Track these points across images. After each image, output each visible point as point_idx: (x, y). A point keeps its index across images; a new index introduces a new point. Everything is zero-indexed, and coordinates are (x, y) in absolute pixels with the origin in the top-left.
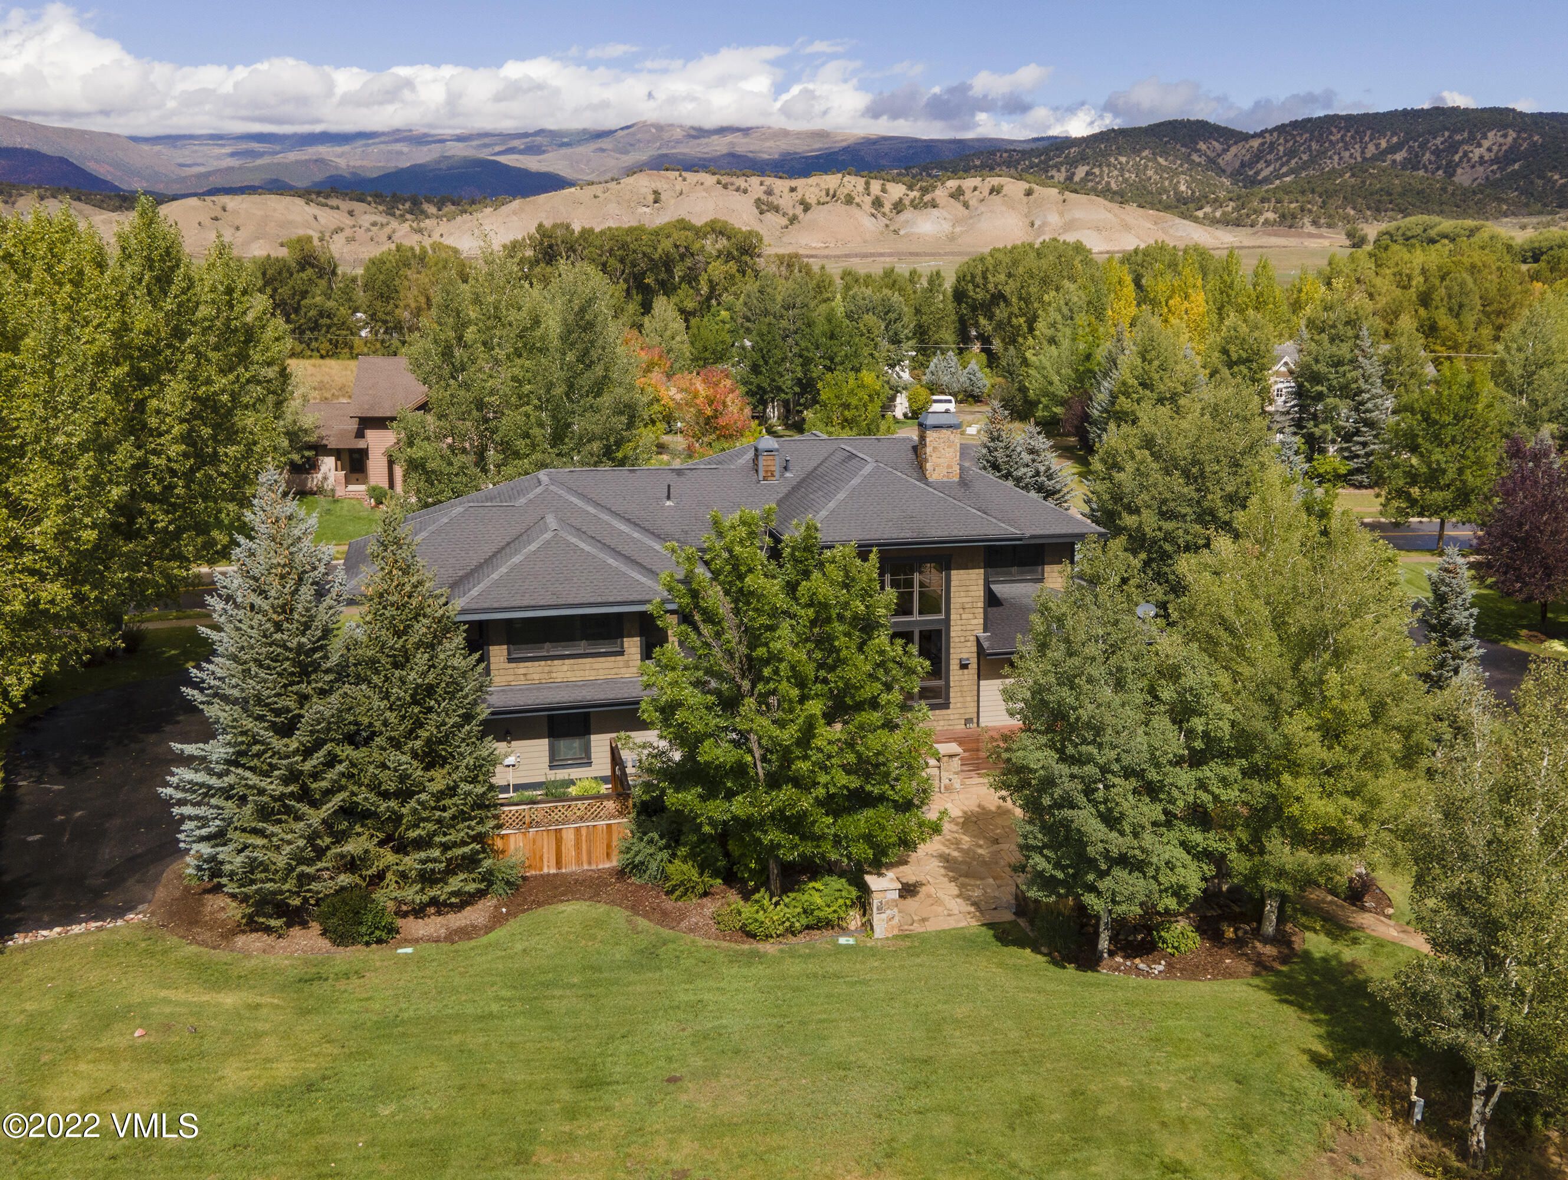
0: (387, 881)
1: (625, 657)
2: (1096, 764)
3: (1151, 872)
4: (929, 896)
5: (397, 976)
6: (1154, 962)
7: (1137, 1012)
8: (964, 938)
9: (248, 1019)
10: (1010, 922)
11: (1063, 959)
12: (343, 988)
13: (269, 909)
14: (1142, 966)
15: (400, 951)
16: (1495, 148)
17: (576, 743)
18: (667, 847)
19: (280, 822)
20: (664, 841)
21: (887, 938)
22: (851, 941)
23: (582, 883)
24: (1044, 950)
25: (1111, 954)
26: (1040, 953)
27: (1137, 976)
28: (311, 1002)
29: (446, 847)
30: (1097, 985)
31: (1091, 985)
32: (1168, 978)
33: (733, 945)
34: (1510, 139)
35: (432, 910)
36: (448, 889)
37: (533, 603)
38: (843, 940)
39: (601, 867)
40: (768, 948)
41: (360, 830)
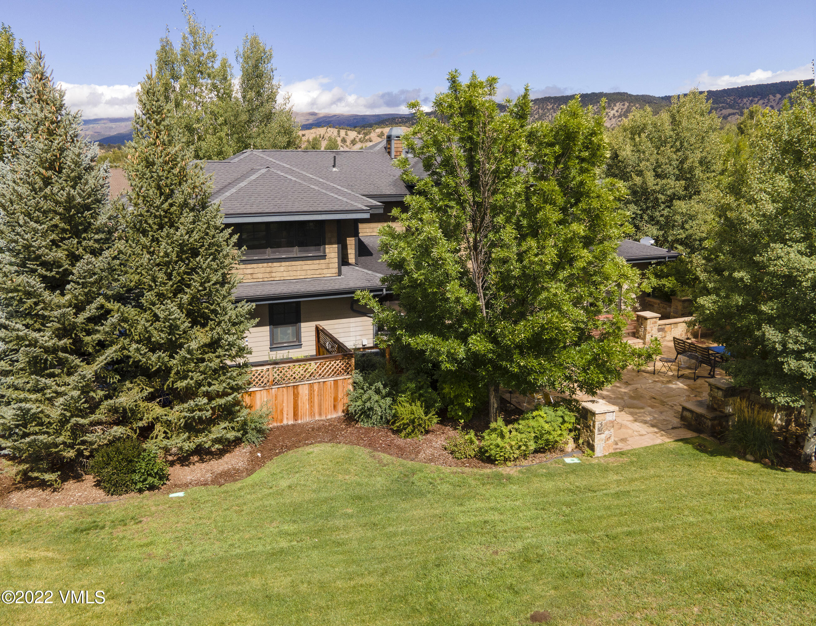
0: (155, 432)
1: (327, 261)
5: (174, 519)
9: (19, 577)
12: (121, 535)
13: (44, 465)
15: (171, 495)
16: (620, 110)
17: (290, 330)
18: (388, 395)
19: (52, 375)
20: (388, 389)
21: (608, 455)
22: (575, 460)
23: (319, 429)
28: (89, 552)
29: (210, 397)
33: (475, 470)
34: (626, 106)
35: (196, 458)
36: (213, 436)
37: (260, 211)
38: (567, 460)
39: (330, 416)
40: (509, 469)
41: (130, 386)
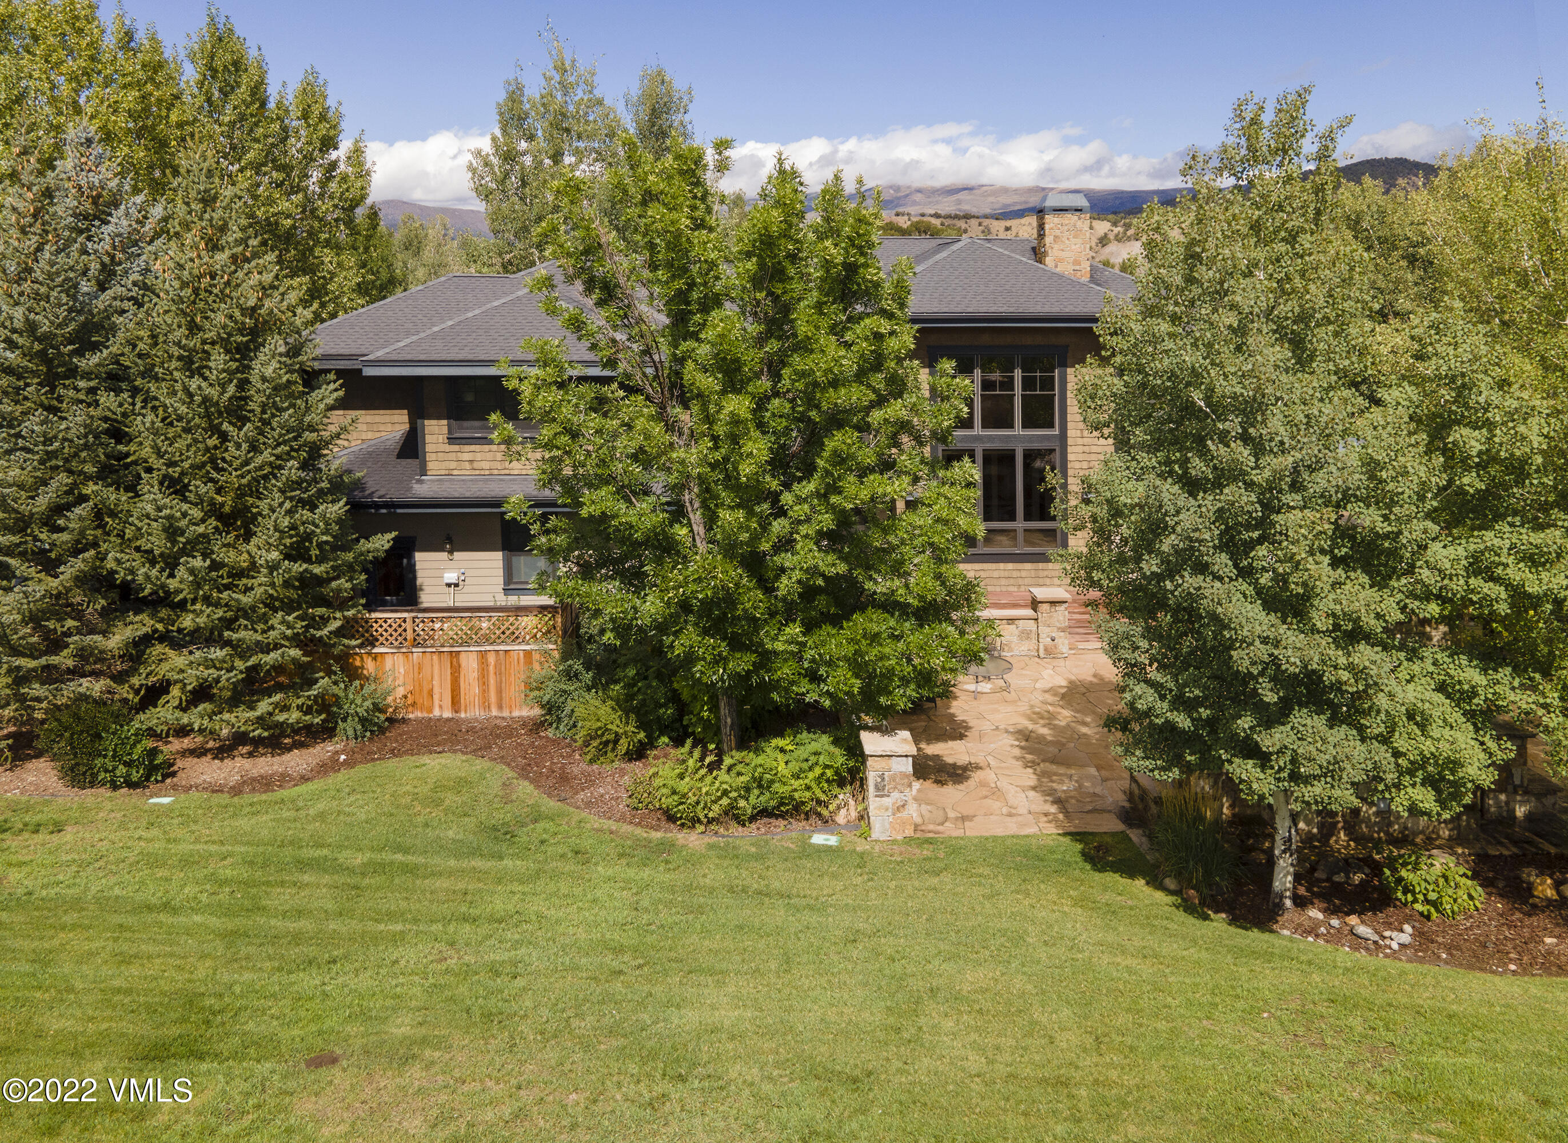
0: (168, 697)
2: (1250, 485)
3: (1376, 726)
4: (983, 784)
6: (1389, 926)
7: (1356, 1022)
8: (1026, 853)
10: (1113, 834)
11: (1203, 903)
14: (1363, 930)
15: (153, 800)
21: (894, 842)
22: (832, 840)
24: (1170, 883)
25: (1300, 902)
26: (1161, 887)
27: (1355, 948)
30: (1268, 956)
31: (1255, 954)
32: (1421, 961)
33: (641, 832)
38: (819, 839)
39: (516, 714)
40: (693, 840)
